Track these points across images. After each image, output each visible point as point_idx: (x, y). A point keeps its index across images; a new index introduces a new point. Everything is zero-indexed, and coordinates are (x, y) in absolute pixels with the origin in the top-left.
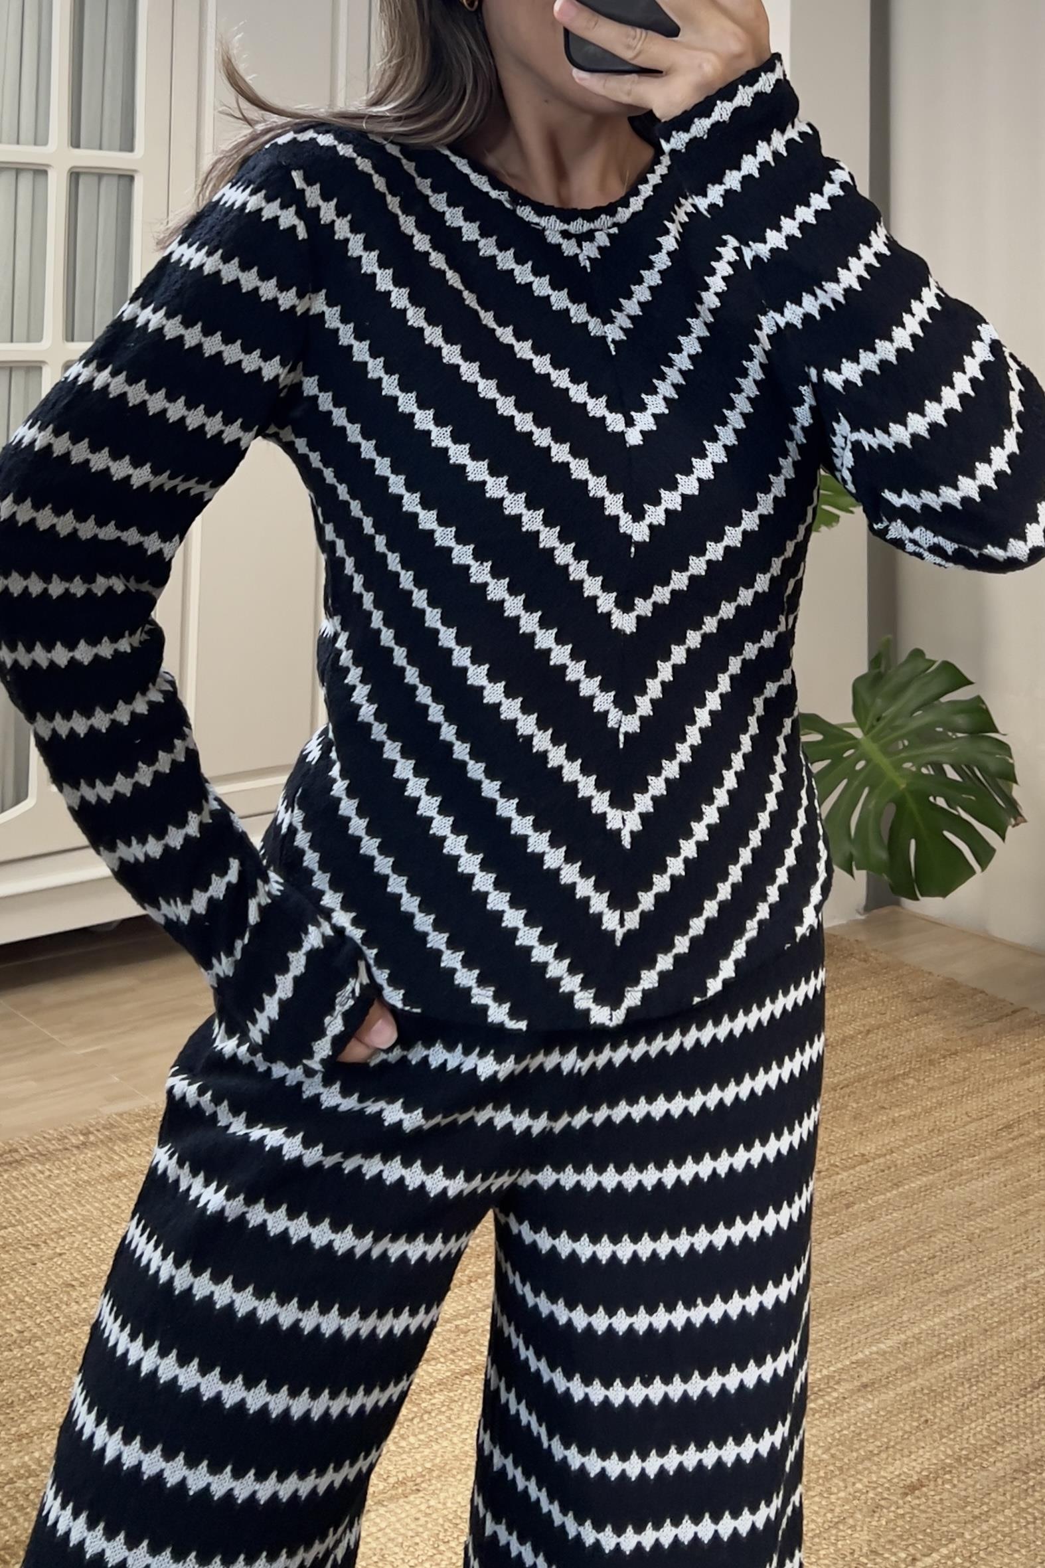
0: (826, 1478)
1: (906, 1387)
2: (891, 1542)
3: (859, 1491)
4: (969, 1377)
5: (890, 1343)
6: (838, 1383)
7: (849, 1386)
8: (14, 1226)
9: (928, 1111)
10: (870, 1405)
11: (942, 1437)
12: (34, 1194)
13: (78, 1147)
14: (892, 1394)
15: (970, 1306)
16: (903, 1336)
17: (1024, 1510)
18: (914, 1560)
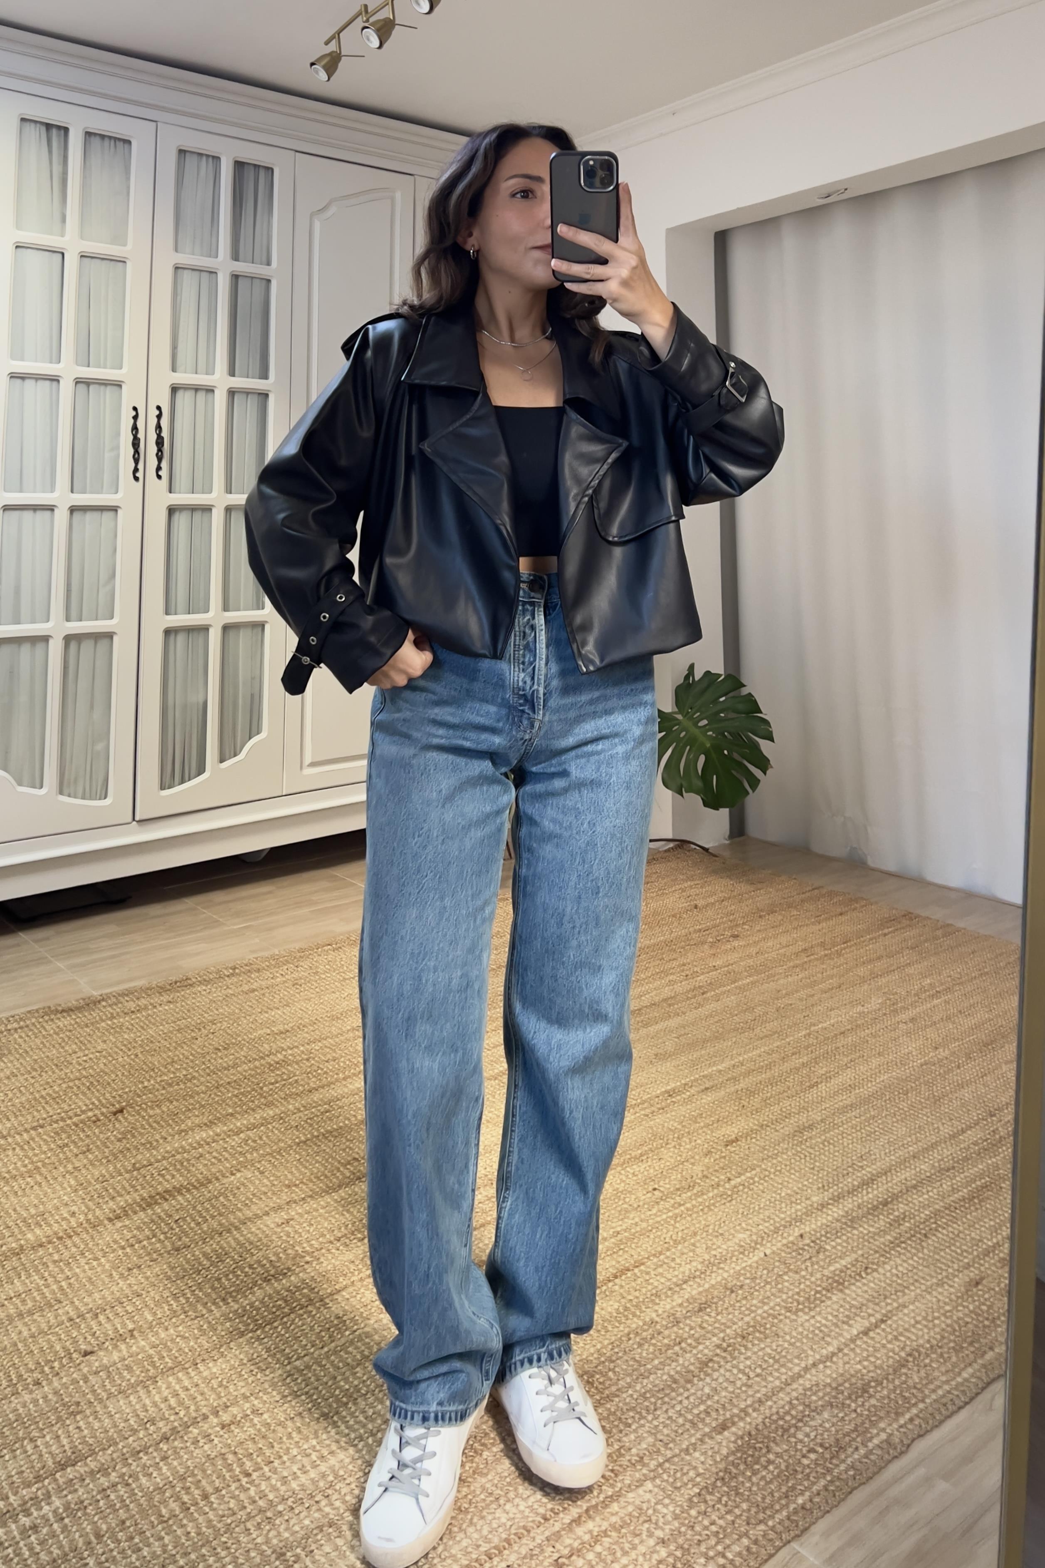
0: (678, 1138)
1: (733, 1089)
2: (716, 1171)
3: (699, 1144)
4: (772, 1083)
5: (724, 1065)
6: (691, 1087)
7: (697, 1089)
8: (184, 1019)
9: (756, 943)
10: (709, 1099)
11: (752, 1114)
12: (199, 1002)
13: (228, 976)
14: (723, 1093)
15: (775, 1045)
16: (733, 1062)
17: (798, 1152)
18: (729, 1179)
